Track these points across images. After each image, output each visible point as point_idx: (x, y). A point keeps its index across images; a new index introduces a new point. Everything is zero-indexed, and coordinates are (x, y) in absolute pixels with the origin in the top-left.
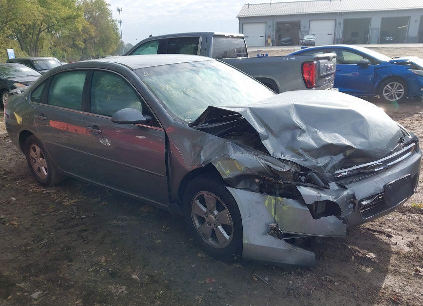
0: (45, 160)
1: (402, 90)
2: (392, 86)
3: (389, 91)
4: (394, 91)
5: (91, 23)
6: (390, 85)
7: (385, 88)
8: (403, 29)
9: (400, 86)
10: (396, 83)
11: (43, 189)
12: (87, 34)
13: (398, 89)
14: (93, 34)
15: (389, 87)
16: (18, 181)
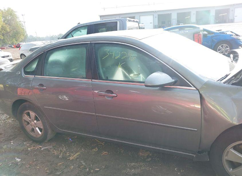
0: (40, 122)
1: (228, 48)
2: (222, 46)
3: (221, 50)
4: (223, 50)
5: (6, 24)
6: (221, 46)
7: (218, 48)
8: (187, 18)
9: (227, 46)
10: (225, 45)
11: (40, 147)
12: (4, 31)
13: (226, 48)
14: (8, 30)
15: (221, 47)
16: (12, 142)
